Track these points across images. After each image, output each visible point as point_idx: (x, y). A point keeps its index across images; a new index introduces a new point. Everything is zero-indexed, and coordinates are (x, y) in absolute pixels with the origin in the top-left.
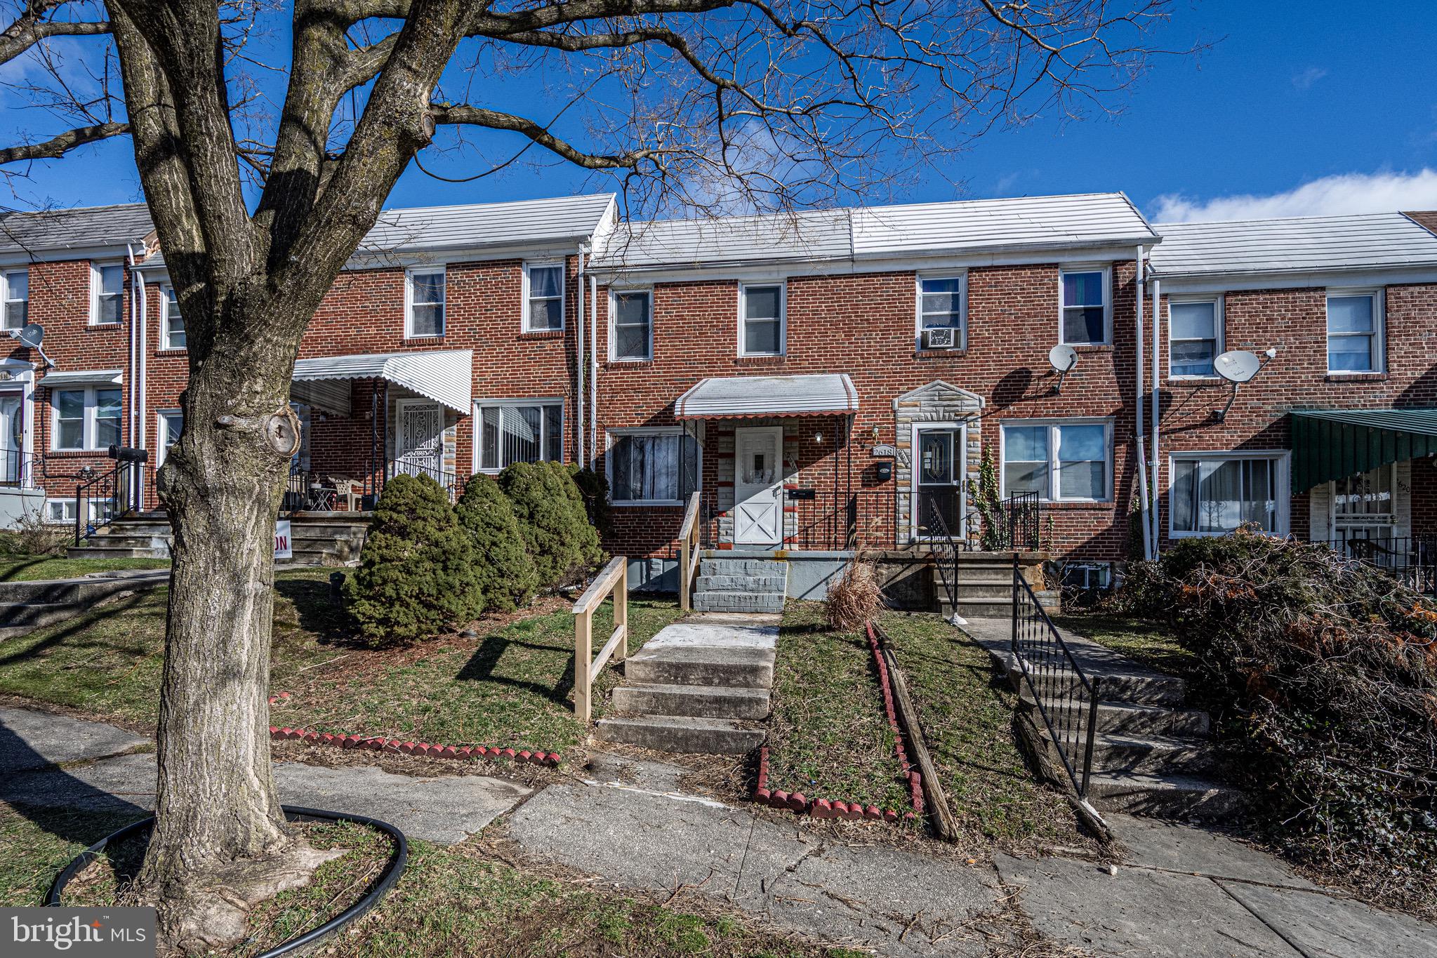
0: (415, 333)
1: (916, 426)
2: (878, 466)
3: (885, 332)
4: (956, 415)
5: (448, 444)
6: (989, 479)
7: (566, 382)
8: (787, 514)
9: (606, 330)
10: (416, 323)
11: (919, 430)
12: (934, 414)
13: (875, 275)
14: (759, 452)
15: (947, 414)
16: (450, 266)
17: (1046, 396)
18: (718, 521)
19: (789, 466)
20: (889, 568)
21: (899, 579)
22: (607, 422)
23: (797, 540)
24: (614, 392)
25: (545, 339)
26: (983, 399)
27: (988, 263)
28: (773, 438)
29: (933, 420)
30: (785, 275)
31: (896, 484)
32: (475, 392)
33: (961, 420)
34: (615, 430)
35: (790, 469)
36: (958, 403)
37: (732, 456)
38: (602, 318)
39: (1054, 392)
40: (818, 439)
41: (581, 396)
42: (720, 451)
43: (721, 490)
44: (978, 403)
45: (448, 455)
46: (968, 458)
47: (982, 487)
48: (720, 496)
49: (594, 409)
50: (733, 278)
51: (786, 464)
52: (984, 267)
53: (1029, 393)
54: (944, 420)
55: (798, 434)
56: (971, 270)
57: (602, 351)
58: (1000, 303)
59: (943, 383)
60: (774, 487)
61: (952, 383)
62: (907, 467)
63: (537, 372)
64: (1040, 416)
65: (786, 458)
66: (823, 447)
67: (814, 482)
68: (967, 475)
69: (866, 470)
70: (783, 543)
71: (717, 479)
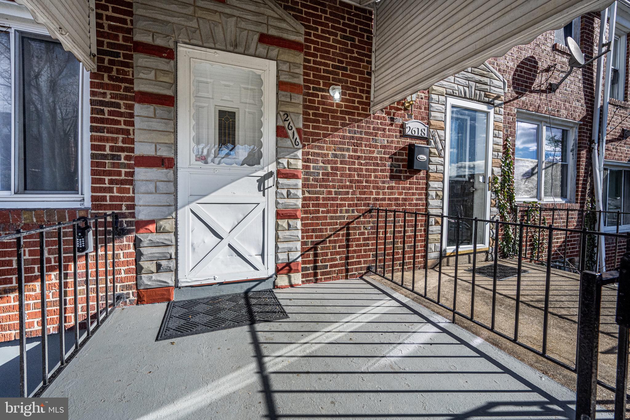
1: (451, 101)
2: (410, 150)
4: (486, 96)
6: (508, 176)
8: (284, 223)
11: (453, 107)
12: (467, 90)
14: (228, 106)
18: (137, 243)
19: (287, 136)
23: (301, 266)
26: (506, 82)
28: (260, 82)
29: (465, 97)
31: (428, 177)
33: (490, 103)
35: (288, 143)
36: (488, 81)
37: (170, 100)
40: (336, 95)
42: (138, 88)
43: (141, 173)
44: (502, 85)
46: (493, 150)
48: (140, 187)
51: (281, 132)
53: (536, 85)
54: (475, 99)
55: (302, 83)
60: (262, 173)
62: (440, 156)
65: (281, 124)
66: (342, 112)
67: (325, 168)
68: (493, 170)
69: (395, 154)
70: (278, 271)
71: (132, 150)
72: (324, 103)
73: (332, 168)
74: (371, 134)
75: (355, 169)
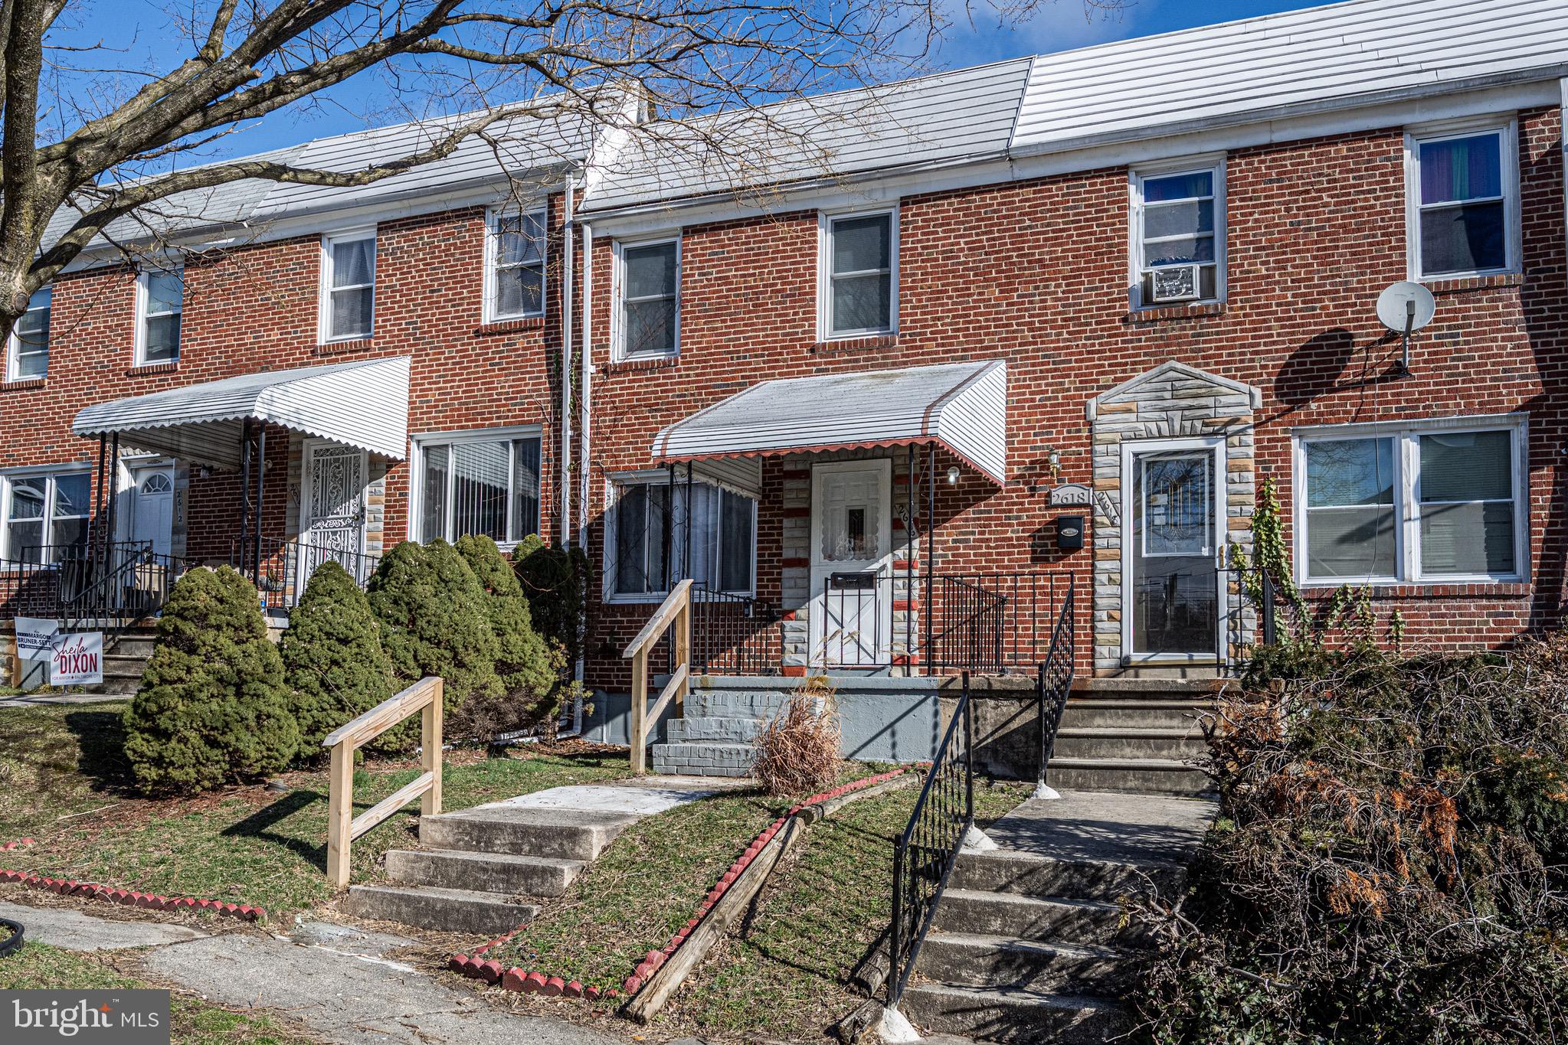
0: (335, 334)
1: (1129, 449)
2: (1060, 523)
3: (1072, 279)
4: (1205, 425)
5: (374, 507)
6: (1270, 542)
7: (545, 400)
8: (899, 615)
9: (607, 310)
10: (336, 317)
11: (1136, 455)
12: (1164, 426)
13: (1054, 179)
14: (856, 505)
15: (1188, 424)
16: (384, 227)
17: (1380, 380)
18: (782, 627)
19: (903, 527)
20: (997, 707)
21: (1014, 725)
22: (607, 463)
23: (917, 660)
24: (618, 412)
25: (515, 332)
26: (1257, 392)
27: (1263, 139)
28: (875, 479)
29: (1161, 436)
30: (894, 195)
31: (1094, 556)
32: (414, 423)
33: (1215, 433)
34: (620, 475)
35: (904, 534)
36: (1210, 401)
37: (805, 513)
38: (602, 290)
39: (1398, 371)
40: (952, 479)
41: (567, 422)
42: (787, 505)
43: (787, 572)
44: (1246, 399)
45: (372, 526)
46: (1229, 504)
47: (1257, 556)
48: (786, 583)
49: (586, 443)
50: (809, 206)
51: (896, 524)
52: (1256, 148)
53: (1349, 375)
54: (1183, 434)
55: (919, 471)
56: (1232, 154)
57: (601, 345)
58: (1288, 210)
59: (1179, 366)
60: (877, 566)
61: (1197, 366)
62: (1113, 524)
63: (503, 385)
64: (1371, 419)
65: (896, 516)
66: (964, 493)
67: (946, 556)
68: (1228, 536)
69: (1039, 531)
70: (892, 664)
71: (780, 555)
72: (943, 487)
73: (953, 555)
74: (1004, 511)
75: (982, 555)
